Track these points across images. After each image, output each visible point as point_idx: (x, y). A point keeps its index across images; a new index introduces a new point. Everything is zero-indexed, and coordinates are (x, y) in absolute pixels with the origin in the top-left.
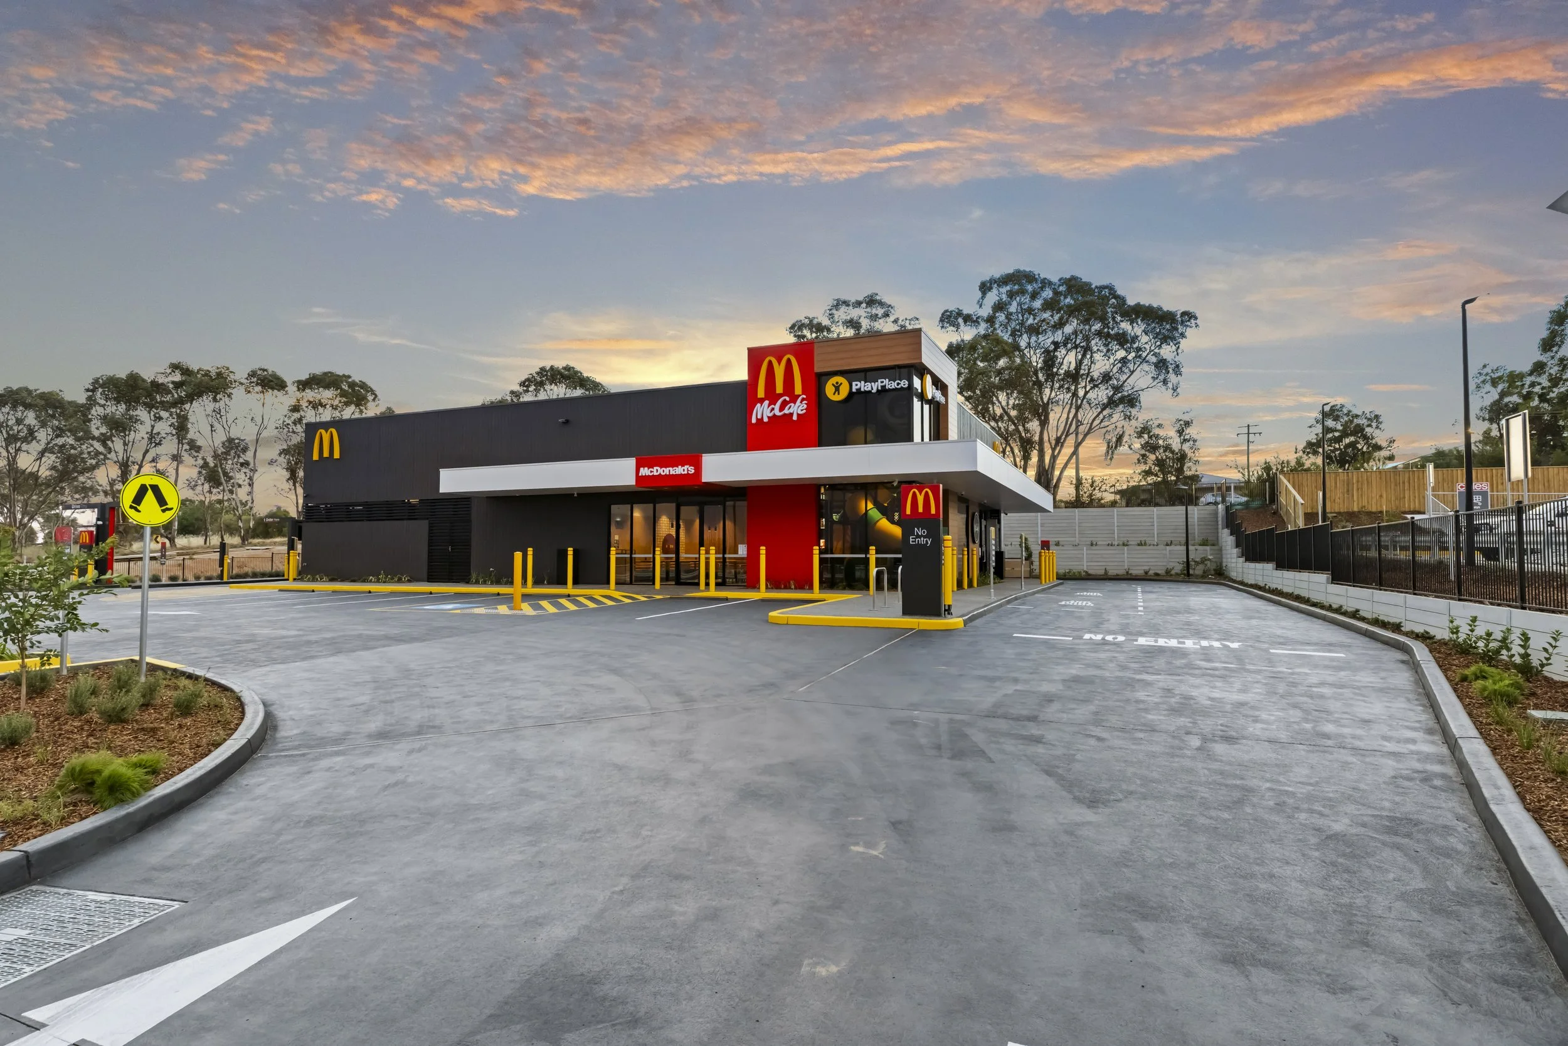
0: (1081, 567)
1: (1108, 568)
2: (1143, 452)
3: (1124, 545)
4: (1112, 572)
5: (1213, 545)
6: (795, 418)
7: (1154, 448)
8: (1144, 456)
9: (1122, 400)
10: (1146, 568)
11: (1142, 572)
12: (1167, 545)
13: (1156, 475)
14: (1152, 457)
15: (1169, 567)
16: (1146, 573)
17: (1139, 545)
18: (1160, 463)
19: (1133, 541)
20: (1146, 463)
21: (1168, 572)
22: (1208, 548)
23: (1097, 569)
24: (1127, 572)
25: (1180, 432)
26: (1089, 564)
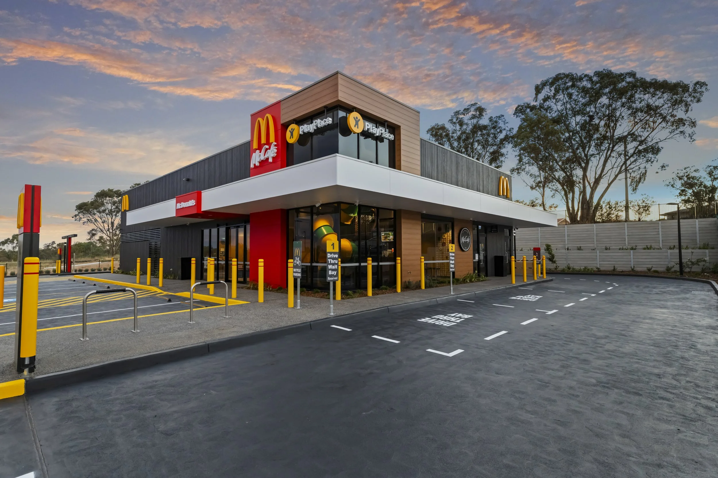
0: (595, 265)
1: (616, 266)
2: (683, 188)
3: (632, 249)
4: (619, 269)
5: (713, 248)
6: (270, 160)
7: (691, 186)
8: (683, 191)
9: (646, 150)
10: (650, 266)
11: (646, 269)
12: (670, 249)
13: (693, 202)
14: (690, 191)
15: (670, 266)
16: (649, 270)
17: (644, 249)
18: (696, 195)
19: (641, 245)
20: (685, 195)
21: (668, 269)
22: (707, 251)
23: (606, 266)
24: (633, 269)
25: (710, 174)
26: (601, 263)
